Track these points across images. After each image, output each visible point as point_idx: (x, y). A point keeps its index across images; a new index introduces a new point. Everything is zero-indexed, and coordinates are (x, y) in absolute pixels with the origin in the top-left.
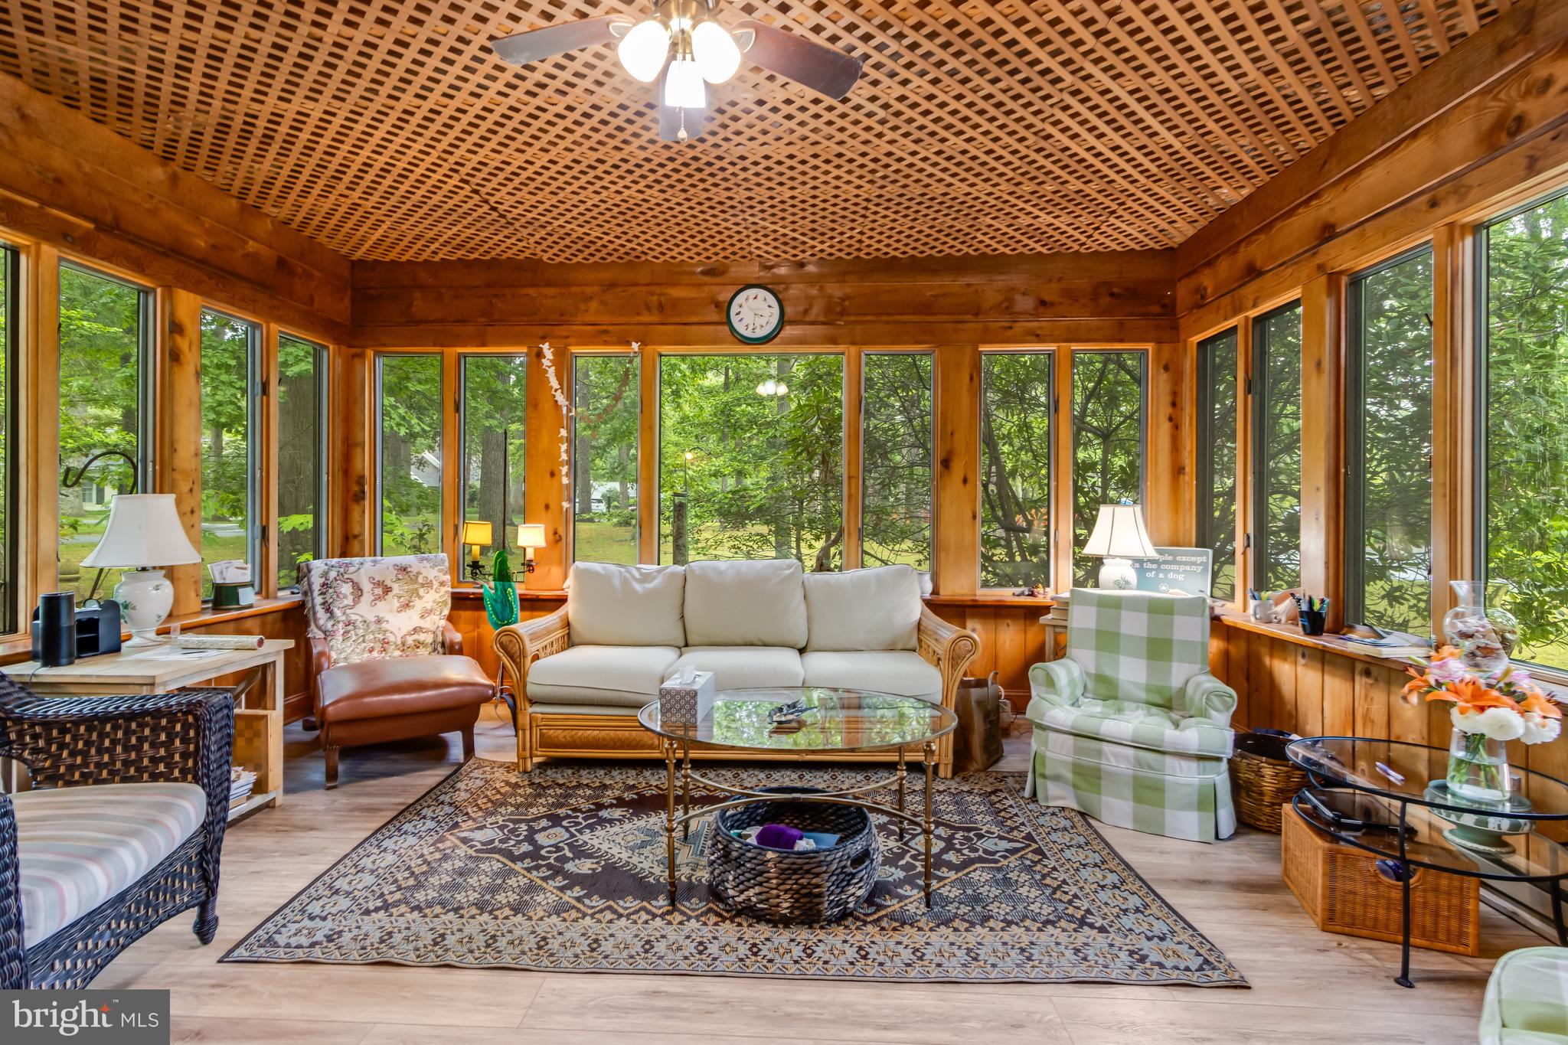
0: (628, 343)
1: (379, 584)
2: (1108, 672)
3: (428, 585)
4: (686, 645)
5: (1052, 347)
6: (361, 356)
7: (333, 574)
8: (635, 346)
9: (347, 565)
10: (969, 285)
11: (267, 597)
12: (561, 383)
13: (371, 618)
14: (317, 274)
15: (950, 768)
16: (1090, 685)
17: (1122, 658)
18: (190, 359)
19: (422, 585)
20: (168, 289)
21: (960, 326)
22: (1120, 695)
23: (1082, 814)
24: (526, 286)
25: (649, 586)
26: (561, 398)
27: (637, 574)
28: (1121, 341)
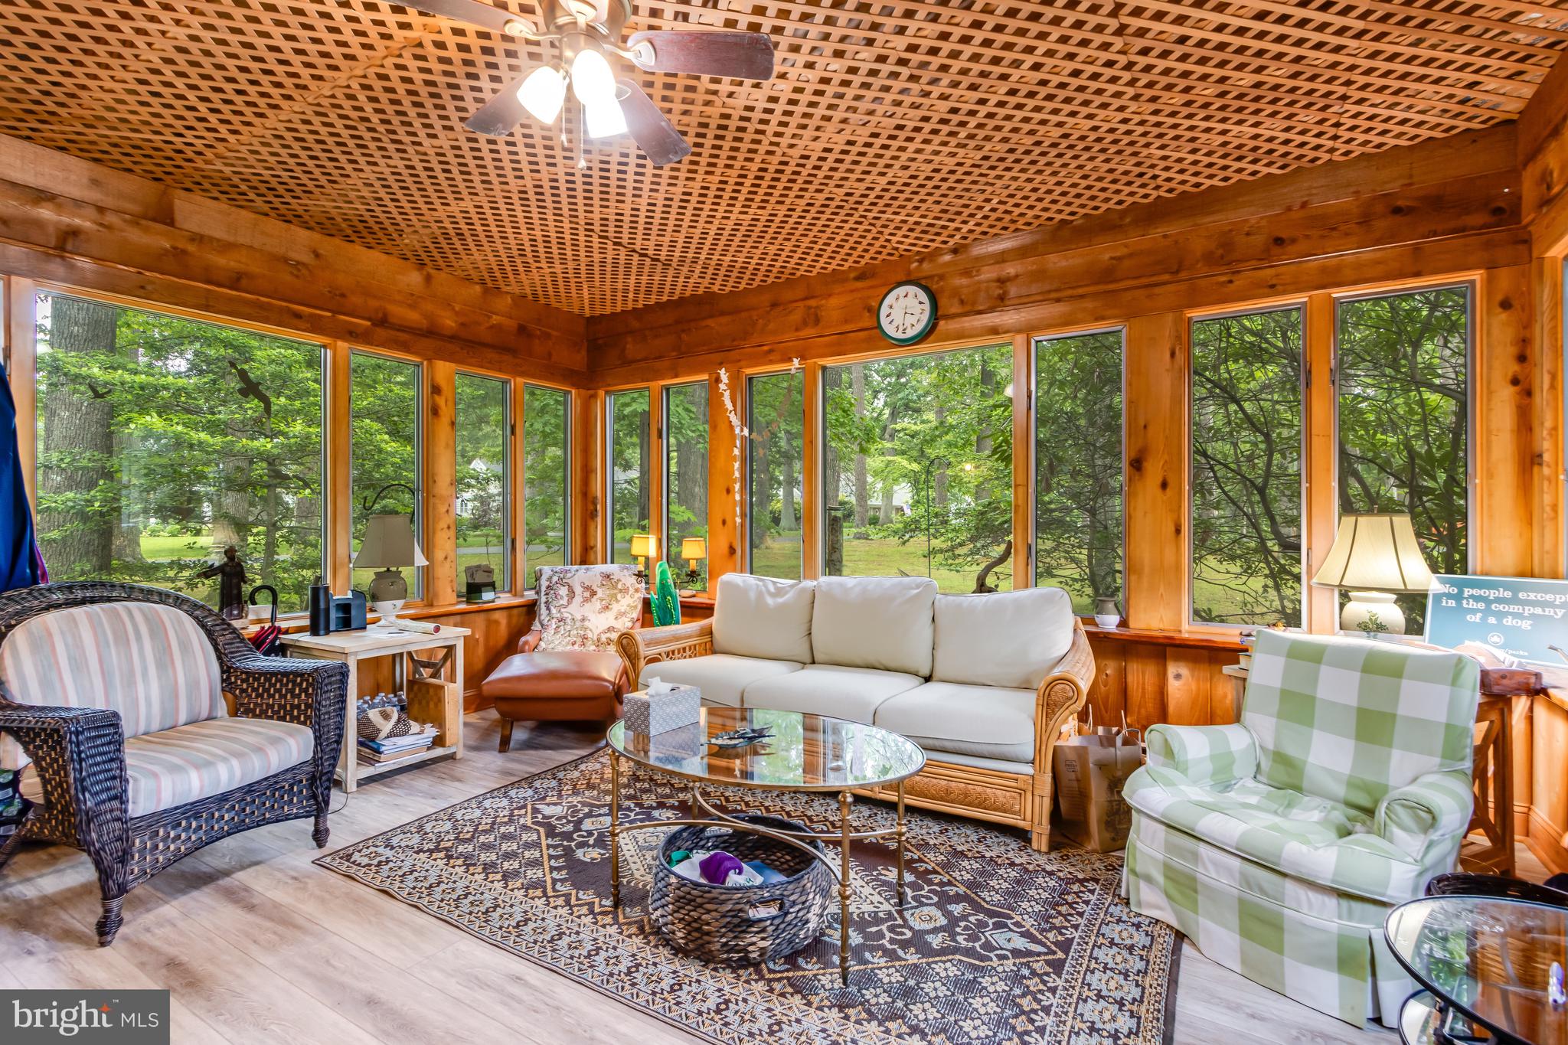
0: (790, 360)
1: (588, 588)
2: (1291, 750)
3: (625, 591)
4: (813, 662)
5: (1301, 298)
6: (594, 396)
7: (555, 579)
8: (796, 361)
9: (566, 571)
10: (1165, 236)
11: (515, 595)
12: (734, 406)
13: (578, 617)
14: (554, 333)
15: (1045, 840)
16: (1265, 765)
17: (1316, 733)
18: (446, 412)
19: (621, 591)
20: (430, 360)
21: (1157, 290)
22: (1305, 784)
23: (1180, 936)
24: (704, 318)
25: (780, 600)
26: (735, 420)
27: (772, 588)
28: (1417, 274)
